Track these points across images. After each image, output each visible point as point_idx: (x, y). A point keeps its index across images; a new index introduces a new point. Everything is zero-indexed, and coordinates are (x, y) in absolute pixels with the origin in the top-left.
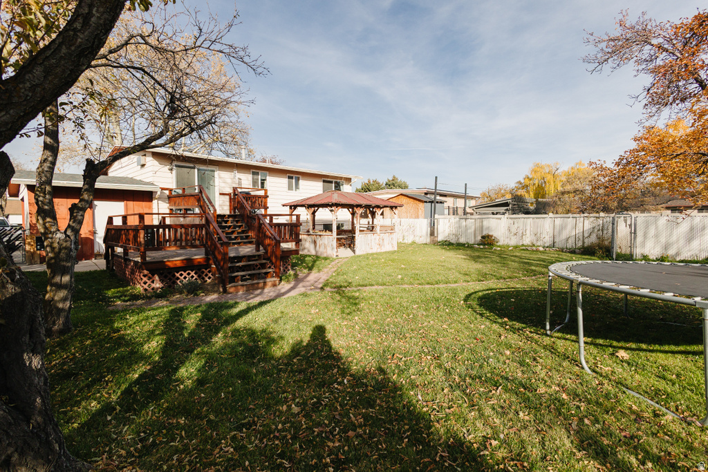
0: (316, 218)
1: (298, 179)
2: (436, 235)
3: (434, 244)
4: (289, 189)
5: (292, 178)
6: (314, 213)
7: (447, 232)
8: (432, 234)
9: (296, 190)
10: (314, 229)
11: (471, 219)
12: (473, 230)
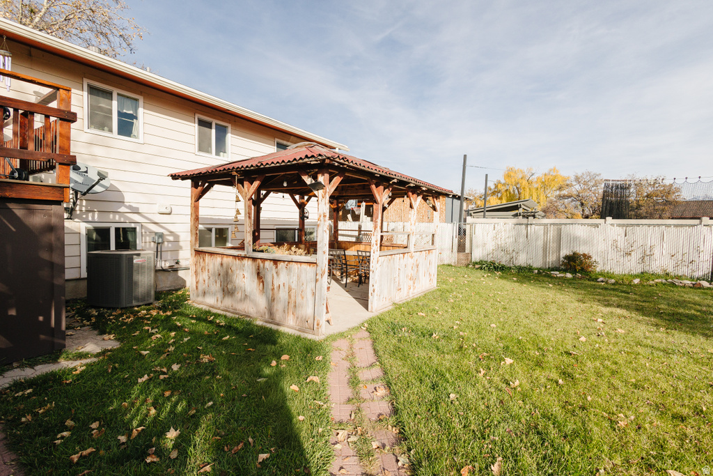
0: (263, 215)
1: (221, 132)
2: (467, 251)
3: (467, 266)
4: (200, 149)
5: (209, 125)
6: (257, 202)
7: (490, 246)
8: (461, 248)
9: (217, 154)
10: (256, 238)
11: (536, 224)
12: (540, 243)
